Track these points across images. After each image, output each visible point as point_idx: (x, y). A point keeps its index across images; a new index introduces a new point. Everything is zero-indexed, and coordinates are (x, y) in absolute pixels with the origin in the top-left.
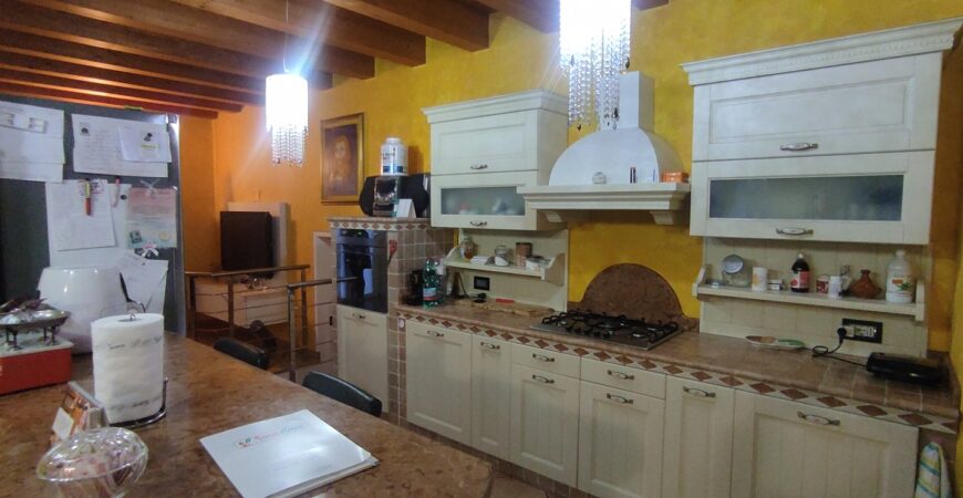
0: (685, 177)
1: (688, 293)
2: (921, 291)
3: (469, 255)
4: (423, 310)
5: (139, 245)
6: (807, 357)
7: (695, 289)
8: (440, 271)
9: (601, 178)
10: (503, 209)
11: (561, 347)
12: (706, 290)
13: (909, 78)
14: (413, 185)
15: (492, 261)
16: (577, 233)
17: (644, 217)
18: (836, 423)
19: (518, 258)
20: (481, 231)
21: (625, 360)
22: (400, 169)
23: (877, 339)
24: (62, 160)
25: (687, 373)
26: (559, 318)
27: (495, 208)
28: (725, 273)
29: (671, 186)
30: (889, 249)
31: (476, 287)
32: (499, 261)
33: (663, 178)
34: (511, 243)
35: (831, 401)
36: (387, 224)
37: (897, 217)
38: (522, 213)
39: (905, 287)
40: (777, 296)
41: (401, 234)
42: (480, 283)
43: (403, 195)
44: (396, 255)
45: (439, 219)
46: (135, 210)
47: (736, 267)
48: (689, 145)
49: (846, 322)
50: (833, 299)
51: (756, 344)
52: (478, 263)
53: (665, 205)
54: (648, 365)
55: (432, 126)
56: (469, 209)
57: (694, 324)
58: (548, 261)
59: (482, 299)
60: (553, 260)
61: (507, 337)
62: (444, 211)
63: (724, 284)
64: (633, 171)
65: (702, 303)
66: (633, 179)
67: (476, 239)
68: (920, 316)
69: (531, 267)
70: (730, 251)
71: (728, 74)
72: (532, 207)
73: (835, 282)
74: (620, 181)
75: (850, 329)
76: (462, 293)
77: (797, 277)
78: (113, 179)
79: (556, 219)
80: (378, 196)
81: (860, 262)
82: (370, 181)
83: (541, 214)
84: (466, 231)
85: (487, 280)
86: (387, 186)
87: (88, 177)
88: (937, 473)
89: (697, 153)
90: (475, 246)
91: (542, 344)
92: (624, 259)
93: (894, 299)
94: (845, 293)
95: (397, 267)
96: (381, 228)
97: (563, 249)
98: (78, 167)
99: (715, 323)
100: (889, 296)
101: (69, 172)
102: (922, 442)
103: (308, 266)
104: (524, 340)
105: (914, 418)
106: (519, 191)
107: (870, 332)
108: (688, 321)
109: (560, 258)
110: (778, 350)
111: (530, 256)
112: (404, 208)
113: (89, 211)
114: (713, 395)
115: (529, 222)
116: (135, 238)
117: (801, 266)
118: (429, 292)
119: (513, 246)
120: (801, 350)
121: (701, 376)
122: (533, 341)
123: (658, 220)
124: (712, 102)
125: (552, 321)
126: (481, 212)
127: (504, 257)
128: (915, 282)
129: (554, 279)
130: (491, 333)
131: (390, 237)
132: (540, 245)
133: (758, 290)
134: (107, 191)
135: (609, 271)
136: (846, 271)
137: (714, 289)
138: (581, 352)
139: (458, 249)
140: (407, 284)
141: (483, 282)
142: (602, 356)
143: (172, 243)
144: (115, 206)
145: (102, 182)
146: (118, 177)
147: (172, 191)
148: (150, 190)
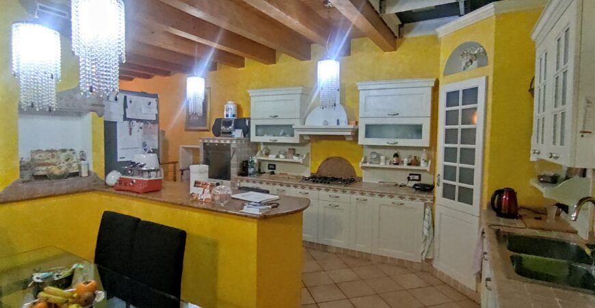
0: (357, 123)
1: (358, 166)
2: (430, 162)
3: (267, 154)
4: (248, 178)
5: (146, 148)
6: (398, 187)
7: (361, 165)
8: (256, 161)
9: (326, 123)
10: (284, 134)
11: (311, 188)
12: (364, 165)
13: (422, 94)
14: (241, 123)
15: (278, 157)
16: (315, 144)
17: (342, 138)
18: (403, 204)
19: (290, 155)
20: (274, 144)
21: (335, 191)
22: (234, 116)
23: (419, 180)
24: (123, 113)
25: (358, 193)
26: (309, 178)
27: (281, 134)
28: (371, 159)
29: (351, 127)
30: (421, 148)
31: (269, 169)
32: (282, 156)
33: (349, 124)
34: (286, 149)
35: (401, 198)
36: (231, 141)
37: (421, 138)
38: (292, 135)
39: (425, 161)
40: (388, 166)
41: (238, 145)
42: (271, 167)
43: (236, 127)
44: (235, 154)
45: (254, 138)
46: (145, 133)
47: (375, 156)
48: (358, 112)
49: (410, 175)
50: (405, 166)
51: (382, 184)
52: (272, 157)
53: (350, 133)
54: (344, 191)
55: (252, 98)
56: (268, 134)
57: (360, 179)
58: (303, 156)
59: (273, 173)
60: (305, 155)
61: (288, 185)
62: (257, 135)
63: (371, 163)
64: (338, 121)
65: (363, 171)
66: (338, 123)
67: (269, 147)
68: (428, 170)
69: (295, 159)
70: (373, 150)
71: (371, 87)
72: (297, 134)
73: (406, 160)
74: (333, 124)
75: (411, 177)
76: (262, 171)
77: (395, 159)
78: (138, 120)
79: (308, 138)
80: (223, 128)
81: (414, 153)
82: (218, 121)
83: (301, 136)
84: (264, 143)
85: (275, 165)
86: (228, 123)
87: (130, 120)
88: (429, 215)
89: (361, 114)
90: (269, 150)
91: (303, 187)
92: (333, 155)
93: (423, 165)
94: (409, 164)
95: (236, 159)
96: (228, 142)
97: (309, 151)
98: (128, 116)
99: (368, 178)
100: (422, 165)
101: (125, 118)
102: (425, 207)
103: (177, 162)
104: (296, 186)
105: (423, 200)
106: (293, 127)
107: (417, 177)
108: (358, 178)
109: (308, 154)
110: (388, 186)
111: (294, 154)
112: (238, 133)
113: (130, 134)
114: (366, 200)
115: (296, 140)
116: (144, 145)
117: (396, 155)
118: (251, 170)
119: (287, 150)
120: (396, 185)
121: (362, 194)
122: (299, 186)
123: (347, 139)
124: (365, 97)
125: (305, 179)
126: (274, 136)
127: (283, 154)
128: (428, 159)
129: (305, 164)
130: (281, 185)
131: (232, 146)
132: (299, 150)
133: (382, 164)
134: (136, 125)
135: (328, 159)
136: (410, 157)
137: (368, 165)
138: (319, 189)
139: (261, 152)
140: (240, 167)
141: (272, 167)
142: (327, 190)
143: (156, 147)
144: (138, 131)
145: (135, 122)
146: (140, 120)
147: (157, 126)
148: (150, 125)
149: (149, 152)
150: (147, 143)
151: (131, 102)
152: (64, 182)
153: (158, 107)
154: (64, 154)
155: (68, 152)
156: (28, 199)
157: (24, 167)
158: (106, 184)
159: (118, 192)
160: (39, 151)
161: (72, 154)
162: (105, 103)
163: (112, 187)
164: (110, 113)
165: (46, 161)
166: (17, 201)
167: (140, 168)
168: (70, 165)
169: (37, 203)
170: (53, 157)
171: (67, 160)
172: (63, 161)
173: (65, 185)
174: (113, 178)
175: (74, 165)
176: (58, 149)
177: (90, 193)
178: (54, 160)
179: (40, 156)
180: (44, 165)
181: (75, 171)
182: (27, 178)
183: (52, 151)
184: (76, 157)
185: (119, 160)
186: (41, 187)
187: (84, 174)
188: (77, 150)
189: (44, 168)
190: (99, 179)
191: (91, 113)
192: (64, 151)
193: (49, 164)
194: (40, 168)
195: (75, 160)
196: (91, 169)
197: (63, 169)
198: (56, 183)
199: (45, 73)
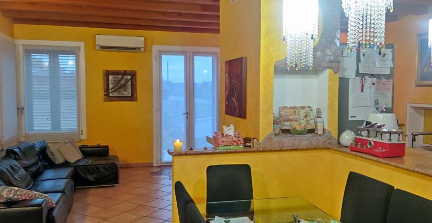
5: (378, 106)
24: (356, 68)
46: (377, 89)
87: (363, 76)
98: (360, 71)
101: (358, 73)
103: (404, 125)
113: (362, 91)
116: (377, 102)
134: (369, 81)
143: (390, 106)
144: (370, 88)
145: (367, 77)
146: (373, 75)
147: (391, 81)
148: (384, 80)
149: (382, 112)
150: (379, 101)
151: (364, 55)
152: (304, 138)
153: (393, 60)
154: (304, 111)
155: (307, 109)
156: (278, 151)
157: (276, 122)
158: (339, 143)
159: (354, 153)
160: (285, 107)
161: (309, 111)
162: (340, 59)
163: (347, 147)
164: (344, 69)
165: (290, 117)
166: (271, 151)
167: (378, 129)
168: (308, 122)
169: (284, 155)
170: (295, 114)
171: (305, 117)
172: (302, 117)
173: (305, 140)
174: (348, 137)
175: (312, 122)
176: (298, 106)
177: (325, 151)
178: (296, 117)
179: (286, 112)
180: (288, 120)
181: (312, 128)
182: (277, 132)
183: (294, 108)
184: (313, 114)
185: (350, 119)
186: (288, 140)
187: (320, 132)
188: (314, 108)
189: (288, 123)
190: (333, 137)
191: (328, 69)
192: (303, 108)
193: (292, 120)
194: (285, 123)
195: (312, 117)
196: (326, 127)
197: (303, 125)
198: (299, 137)
199: (307, 34)
